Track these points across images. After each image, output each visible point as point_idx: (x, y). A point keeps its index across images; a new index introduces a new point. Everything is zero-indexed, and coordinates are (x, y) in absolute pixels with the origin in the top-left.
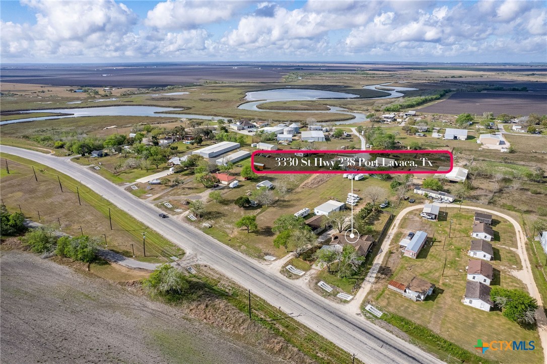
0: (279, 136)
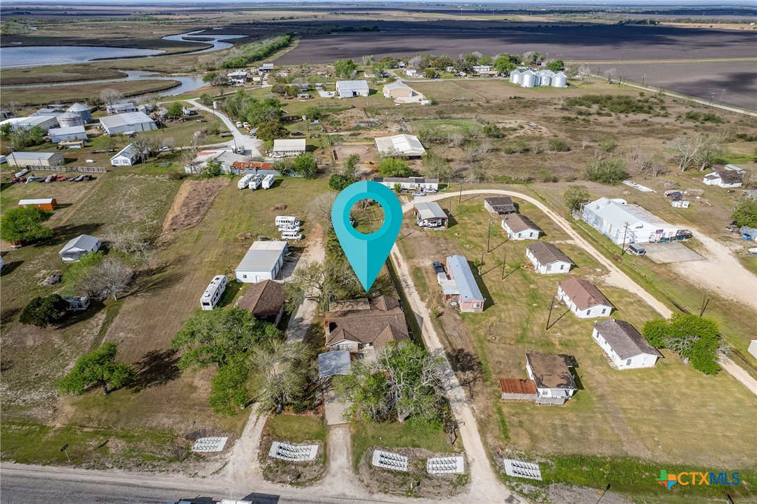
0: (53, 132)
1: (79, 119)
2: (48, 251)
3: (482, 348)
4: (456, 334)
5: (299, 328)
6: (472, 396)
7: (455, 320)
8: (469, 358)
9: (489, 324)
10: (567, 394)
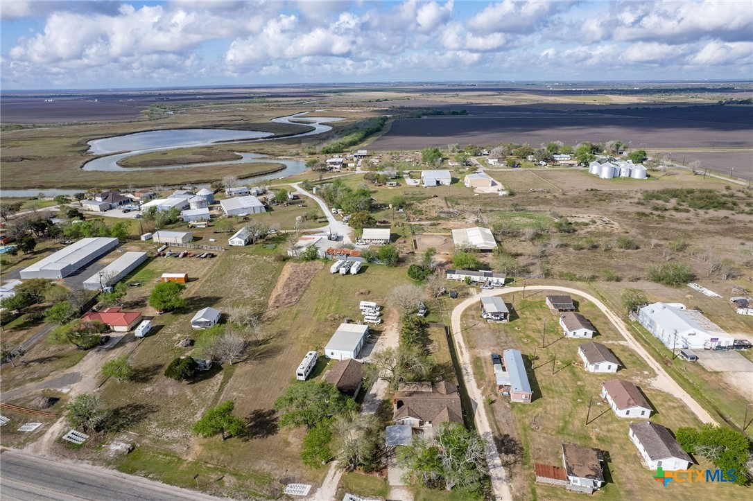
1: (205, 201)
2: (182, 318)
3: (526, 436)
4: (504, 421)
5: (373, 402)
6: (511, 476)
7: (506, 408)
8: (513, 443)
9: (535, 415)
10: (595, 485)
